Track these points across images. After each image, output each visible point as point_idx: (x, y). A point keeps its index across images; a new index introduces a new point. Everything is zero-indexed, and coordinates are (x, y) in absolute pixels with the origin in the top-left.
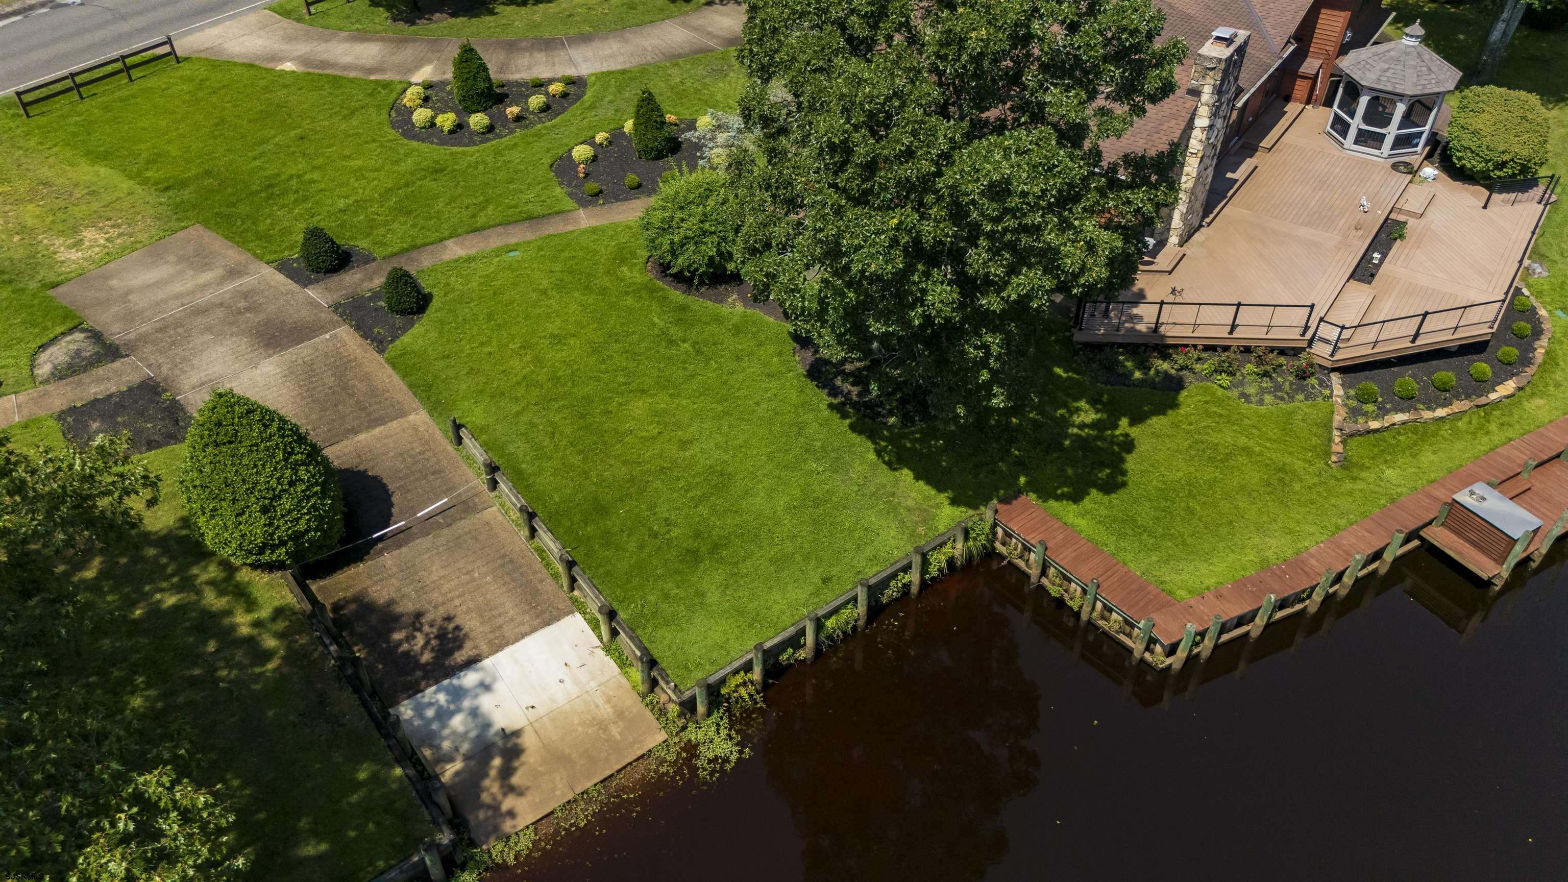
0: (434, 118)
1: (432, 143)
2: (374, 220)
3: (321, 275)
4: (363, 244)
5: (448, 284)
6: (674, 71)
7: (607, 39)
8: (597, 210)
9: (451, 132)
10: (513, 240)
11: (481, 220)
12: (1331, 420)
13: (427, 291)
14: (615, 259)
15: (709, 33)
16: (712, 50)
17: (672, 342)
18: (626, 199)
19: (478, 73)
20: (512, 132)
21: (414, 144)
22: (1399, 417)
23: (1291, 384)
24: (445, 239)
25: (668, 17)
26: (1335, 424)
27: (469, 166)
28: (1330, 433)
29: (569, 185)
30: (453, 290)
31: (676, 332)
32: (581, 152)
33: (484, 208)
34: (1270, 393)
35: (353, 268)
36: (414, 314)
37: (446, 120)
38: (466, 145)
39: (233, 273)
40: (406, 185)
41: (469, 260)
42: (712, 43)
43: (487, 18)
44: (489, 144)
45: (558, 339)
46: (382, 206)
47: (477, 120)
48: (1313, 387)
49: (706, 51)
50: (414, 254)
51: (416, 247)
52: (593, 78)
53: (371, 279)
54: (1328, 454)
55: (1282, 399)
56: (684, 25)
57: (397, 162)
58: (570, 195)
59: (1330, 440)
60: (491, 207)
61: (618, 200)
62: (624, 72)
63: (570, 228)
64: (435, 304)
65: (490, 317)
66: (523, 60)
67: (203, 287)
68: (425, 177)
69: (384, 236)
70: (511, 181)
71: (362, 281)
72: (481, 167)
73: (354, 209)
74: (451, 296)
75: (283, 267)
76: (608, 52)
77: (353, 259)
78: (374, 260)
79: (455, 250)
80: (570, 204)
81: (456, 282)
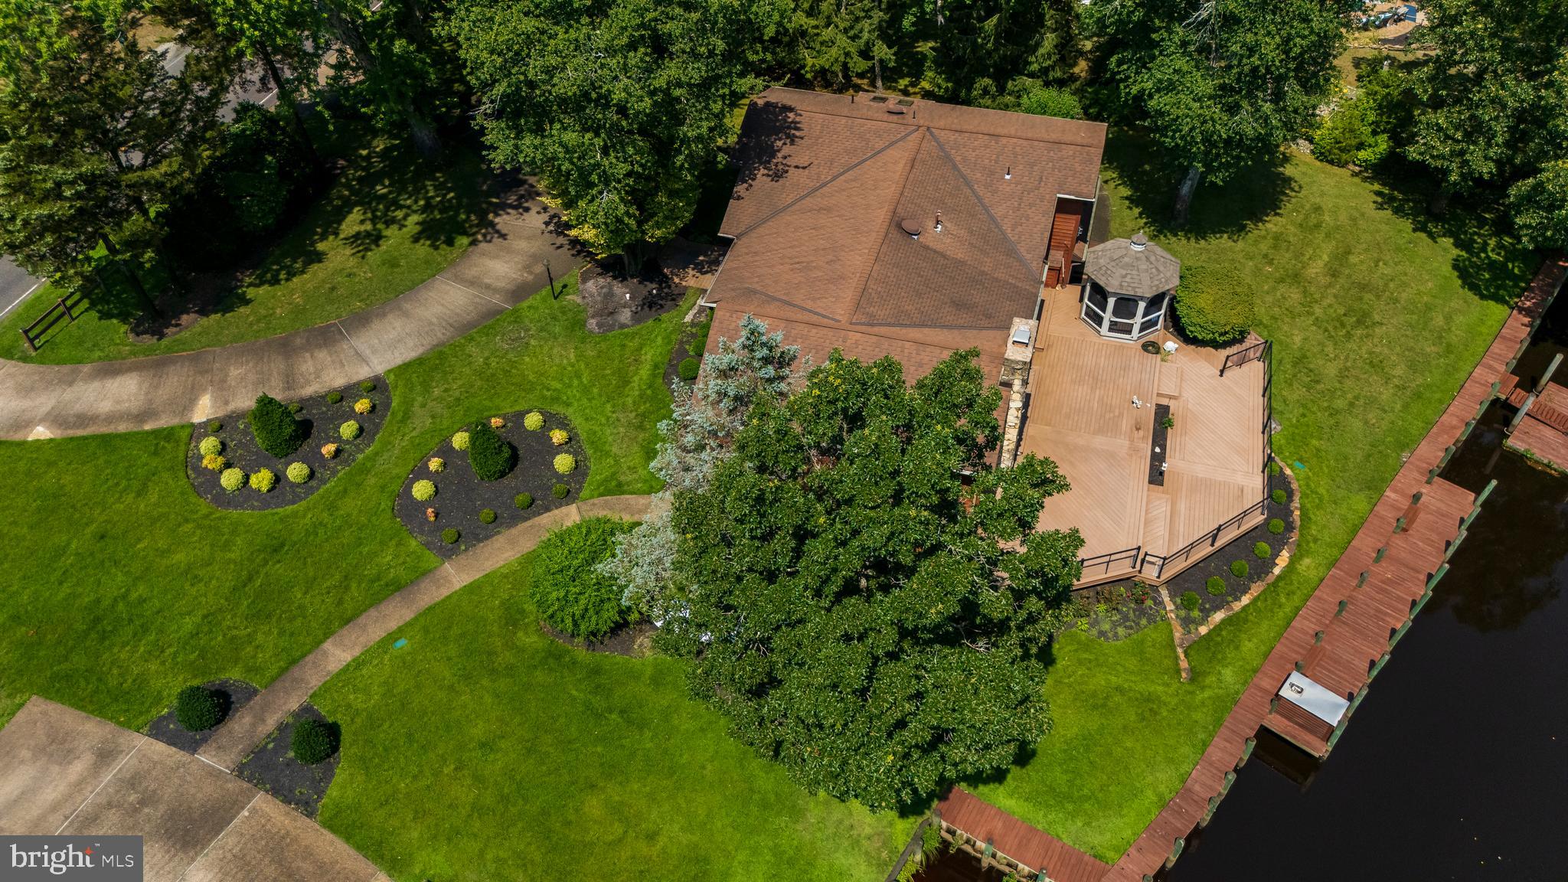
0: (247, 478)
1: (253, 508)
2: (234, 638)
3: (206, 731)
4: (234, 675)
5: (349, 706)
6: (471, 349)
7: (384, 315)
8: (462, 559)
9: (269, 491)
10: (393, 625)
11: (349, 606)
12: (1173, 641)
13: (330, 720)
14: (507, 624)
15: (488, 287)
16: (500, 311)
17: (599, 716)
18: (487, 538)
19: (281, 421)
20: (334, 473)
21: (235, 513)
22: (1219, 616)
23: (1134, 611)
24: (321, 642)
25: (439, 270)
26: (1177, 641)
27: (308, 533)
28: (1175, 651)
29: (422, 532)
30: (357, 712)
31: (599, 703)
32: (422, 490)
33: (347, 588)
34: (1120, 625)
35: (237, 710)
36: (328, 756)
37: (261, 480)
38: (293, 503)
39: (105, 755)
40: (250, 579)
41: (358, 664)
42: (496, 300)
43: (242, 310)
44: (315, 496)
45: (485, 746)
46: (234, 616)
47: (296, 471)
48: (1151, 608)
49: (495, 313)
50: (296, 672)
51: (294, 662)
52: (392, 376)
53: (263, 721)
54: (1178, 671)
55: (1131, 628)
56: (460, 279)
57: (227, 546)
58: (428, 545)
59: (1177, 658)
60: (354, 585)
61: (480, 541)
62: (420, 361)
63: (445, 592)
64: (346, 737)
65: (410, 736)
66: (306, 365)
67: (79, 785)
68: (266, 562)
69: (254, 657)
70: (359, 542)
71: (254, 725)
72: (321, 531)
73: (206, 629)
74: (358, 720)
75: (157, 731)
76: (393, 335)
77: (233, 698)
78: (255, 692)
79: (338, 654)
80: (430, 558)
81: (357, 700)
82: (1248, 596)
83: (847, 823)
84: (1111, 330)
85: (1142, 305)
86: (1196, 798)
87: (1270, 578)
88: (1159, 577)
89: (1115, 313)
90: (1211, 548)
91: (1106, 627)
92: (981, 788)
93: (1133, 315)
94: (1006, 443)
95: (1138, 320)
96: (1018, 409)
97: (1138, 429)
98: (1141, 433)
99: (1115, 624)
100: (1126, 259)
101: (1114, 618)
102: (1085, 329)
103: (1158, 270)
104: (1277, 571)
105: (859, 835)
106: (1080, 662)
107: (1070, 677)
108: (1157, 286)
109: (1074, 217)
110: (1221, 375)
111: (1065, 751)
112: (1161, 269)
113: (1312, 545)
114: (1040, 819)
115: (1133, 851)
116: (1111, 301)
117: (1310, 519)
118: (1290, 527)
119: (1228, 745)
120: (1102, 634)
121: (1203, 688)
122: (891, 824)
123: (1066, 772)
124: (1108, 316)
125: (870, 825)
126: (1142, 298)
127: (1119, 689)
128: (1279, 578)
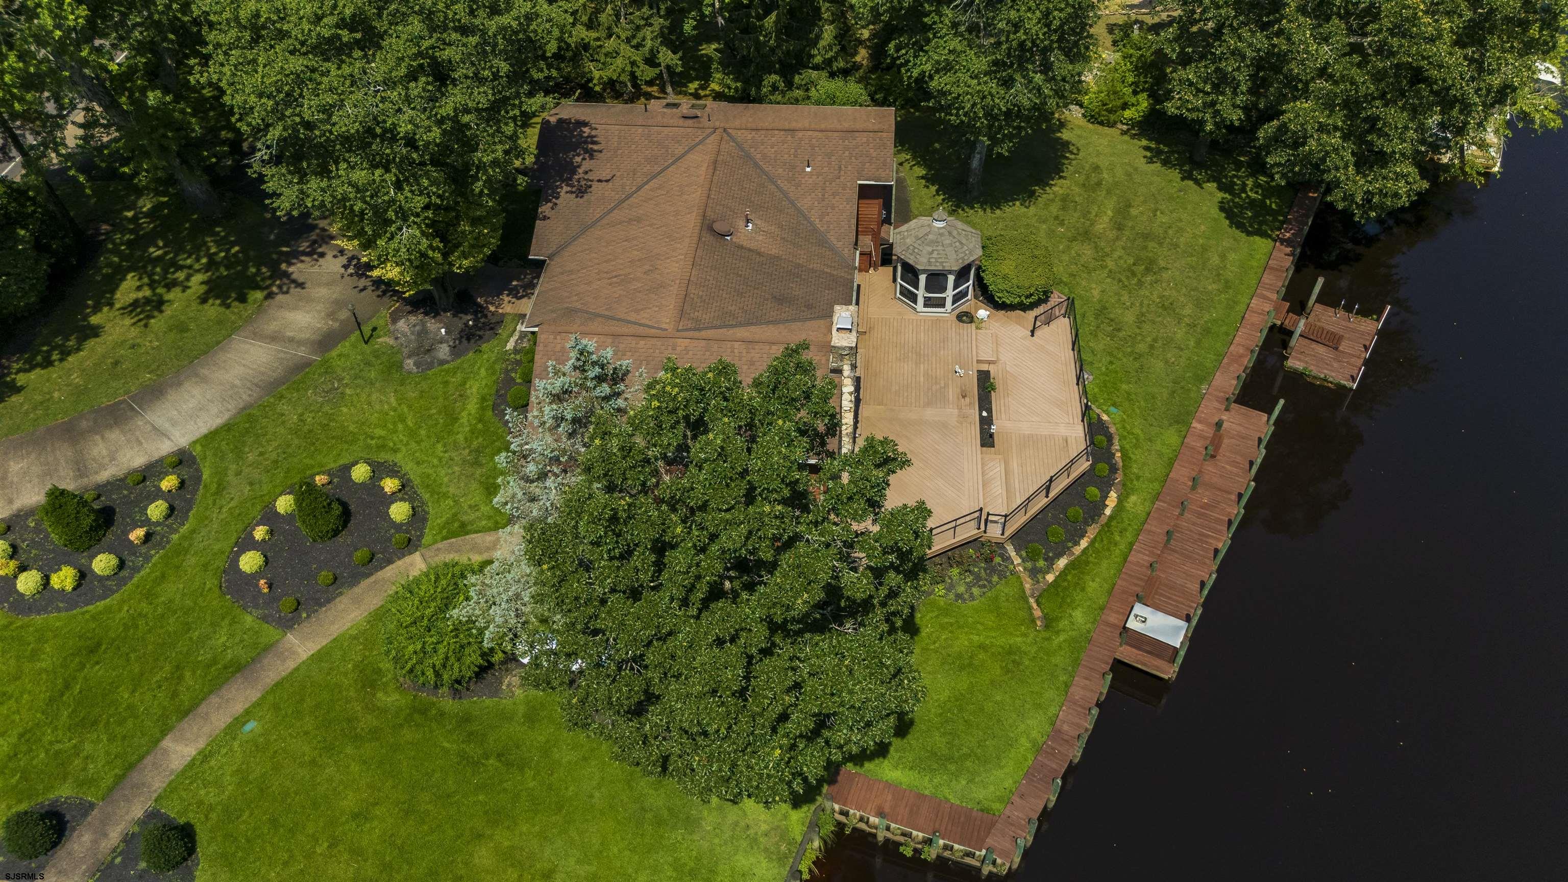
0: (46, 579)
1: (59, 610)
2: (57, 753)
3: (42, 858)
4: (64, 792)
5: (200, 803)
6: (283, 407)
7: (180, 384)
8: (306, 627)
9: (74, 589)
10: (239, 708)
11: (185, 698)
12: (1024, 592)
13: (182, 821)
14: (364, 686)
15: (291, 340)
16: (308, 364)
17: (476, 764)
18: (329, 601)
19: (78, 512)
20: (147, 558)
21: (38, 619)
22: (1062, 562)
23: (985, 570)
24: (158, 741)
25: (235, 329)
26: (1028, 592)
27: (126, 628)
28: (1027, 602)
29: (256, 606)
30: (211, 808)
31: (474, 750)
32: (250, 562)
33: (181, 678)
34: (974, 585)
35: (74, 829)
36: (185, 859)
37: (64, 578)
38: (104, 597)
40: (67, 686)
41: (205, 756)
42: (302, 352)
43: (14, 399)
44: (129, 586)
45: (360, 816)
46: (56, 728)
47: (103, 563)
48: (1000, 565)
49: (302, 366)
50: (135, 777)
51: (131, 767)
52: (198, 448)
53: (105, 835)
54: (1033, 621)
55: (984, 586)
56: (257, 336)
57: (34, 655)
58: (265, 619)
59: (1030, 608)
60: (188, 674)
61: (321, 605)
62: (227, 427)
63: (291, 665)
64: (202, 836)
65: (274, 823)
66: (98, 448)
68: (82, 666)
69: (84, 769)
70: (187, 627)
71: (95, 842)
72: (141, 622)
73: (24, 748)
74: (213, 816)
76: (192, 403)
77: (68, 817)
78: (92, 806)
79: (180, 750)
80: (270, 632)
81: (210, 796)
82: (1086, 539)
83: (742, 824)
84: (926, 305)
85: (951, 279)
86: (1066, 737)
87: (1103, 520)
88: (1003, 534)
89: (928, 289)
90: (1046, 500)
91: (961, 589)
92: (867, 765)
93: (944, 289)
94: (844, 427)
95: (950, 293)
96: (851, 394)
97: (964, 397)
98: (967, 399)
99: (969, 586)
100: (930, 237)
101: (968, 580)
102: (901, 308)
103: (961, 243)
104: (1108, 512)
105: (756, 834)
106: (943, 627)
107: (934, 643)
108: (963, 258)
109: (876, 201)
110: (1032, 335)
111: (941, 714)
112: (964, 241)
113: (1135, 482)
114: (925, 784)
115: (1016, 799)
116: (923, 278)
117: (1130, 458)
118: (1113, 469)
119: (1087, 682)
120: (959, 596)
121: (1058, 633)
122: (786, 817)
123: (944, 734)
124: (921, 293)
125: (765, 822)
126: (950, 272)
127: (982, 647)
128: (1111, 518)
